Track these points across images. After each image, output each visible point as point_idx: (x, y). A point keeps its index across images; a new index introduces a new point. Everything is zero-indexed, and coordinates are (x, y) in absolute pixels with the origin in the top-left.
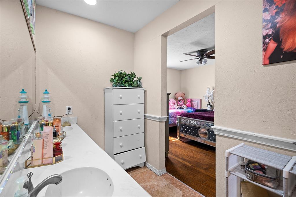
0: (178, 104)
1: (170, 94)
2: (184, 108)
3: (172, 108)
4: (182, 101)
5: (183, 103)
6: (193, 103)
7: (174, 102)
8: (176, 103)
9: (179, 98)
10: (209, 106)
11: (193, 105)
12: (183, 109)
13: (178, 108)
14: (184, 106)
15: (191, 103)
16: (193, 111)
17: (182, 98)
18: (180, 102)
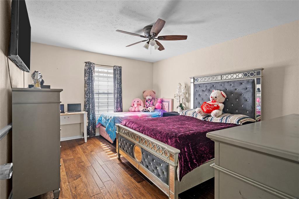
0: (145, 106)
1: (62, 90)
2: (150, 110)
3: (136, 111)
4: (151, 101)
5: (151, 104)
6: (164, 103)
7: (139, 103)
8: (142, 104)
9: (147, 98)
10: (179, 107)
11: (164, 106)
12: (149, 112)
13: (142, 111)
14: (151, 108)
15: (162, 104)
16: (160, 114)
17: (150, 98)
18: (147, 103)
